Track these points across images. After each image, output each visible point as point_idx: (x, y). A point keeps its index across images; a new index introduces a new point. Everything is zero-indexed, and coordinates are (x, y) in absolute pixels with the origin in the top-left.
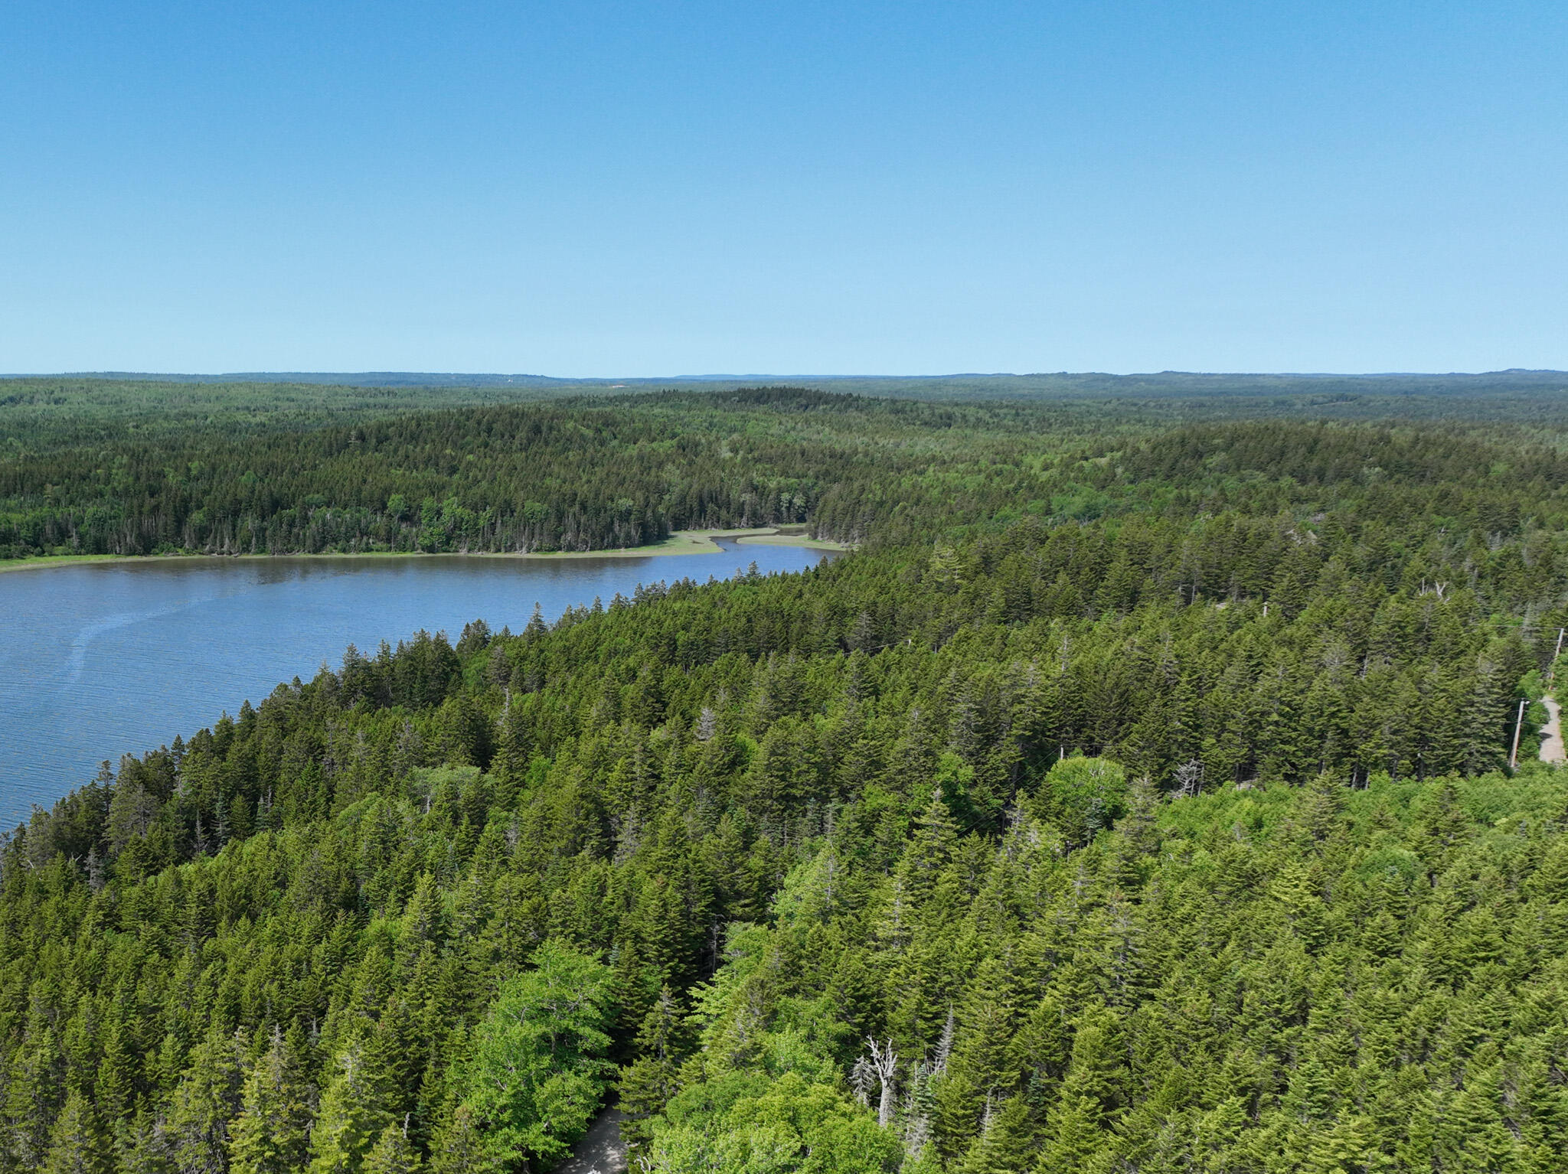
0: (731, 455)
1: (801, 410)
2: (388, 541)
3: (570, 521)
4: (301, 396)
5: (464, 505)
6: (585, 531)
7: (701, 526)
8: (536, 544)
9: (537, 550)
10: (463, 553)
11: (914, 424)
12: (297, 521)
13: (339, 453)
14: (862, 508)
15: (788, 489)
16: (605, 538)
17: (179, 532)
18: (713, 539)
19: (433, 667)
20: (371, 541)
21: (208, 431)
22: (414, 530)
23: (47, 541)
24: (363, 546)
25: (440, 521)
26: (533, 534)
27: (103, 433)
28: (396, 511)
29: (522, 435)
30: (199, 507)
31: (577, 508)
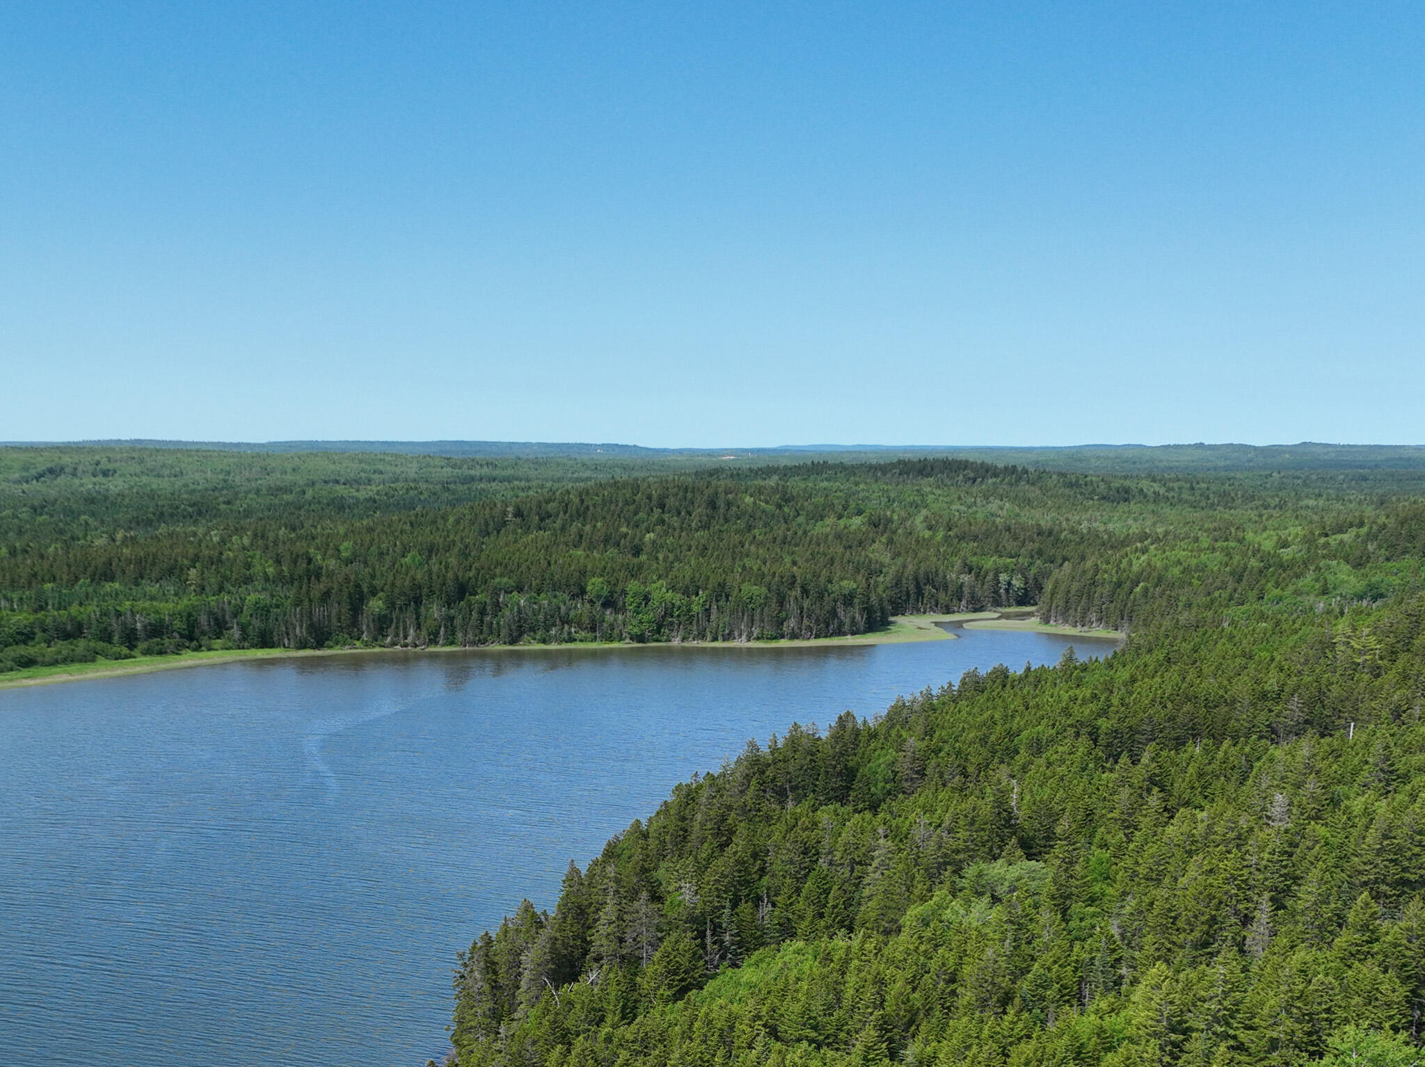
0: (931, 533)
1: (969, 483)
2: (593, 629)
3: (792, 606)
4: (389, 468)
5: (673, 588)
6: (809, 617)
7: (918, 611)
8: (756, 631)
9: (758, 639)
10: (676, 642)
11: (1092, 499)
12: (489, 608)
13: (498, 532)
14: (1099, 590)
15: (1006, 569)
16: (829, 625)
17: (355, 622)
18: (937, 624)
19: (834, 763)
20: (573, 630)
21: (313, 507)
22: (620, 617)
23: (203, 633)
24: (565, 635)
25: (649, 607)
26: (753, 620)
27: (190, 510)
28: (599, 597)
29: (699, 511)
30: (374, 593)
31: (797, 592)
